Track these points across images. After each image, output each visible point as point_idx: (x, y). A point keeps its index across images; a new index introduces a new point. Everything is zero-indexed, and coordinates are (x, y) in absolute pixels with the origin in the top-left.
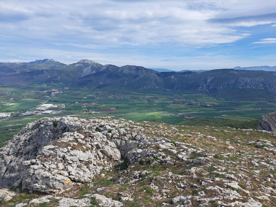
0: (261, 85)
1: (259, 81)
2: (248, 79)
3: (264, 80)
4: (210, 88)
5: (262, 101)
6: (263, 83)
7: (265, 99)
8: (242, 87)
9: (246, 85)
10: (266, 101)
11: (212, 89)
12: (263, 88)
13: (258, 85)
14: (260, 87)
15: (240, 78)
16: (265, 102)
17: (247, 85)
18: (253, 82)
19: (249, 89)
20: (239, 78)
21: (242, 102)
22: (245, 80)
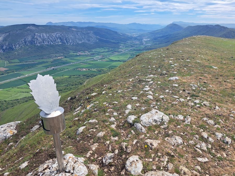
0: (59, 40)
1: (56, 36)
2: (45, 35)
3: (61, 34)
4: (4, 48)
5: (59, 58)
6: (60, 39)
7: (62, 54)
8: (40, 44)
9: (43, 41)
10: (62, 57)
11: (6, 49)
12: (60, 43)
13: (56, 40)
14: (58, 42)
15: (36, 34)
17: (45, 41)
18: (50, 38)
19: (47, 45)
20: (35, 34)
21: (37, 62)
22: (42, 37)
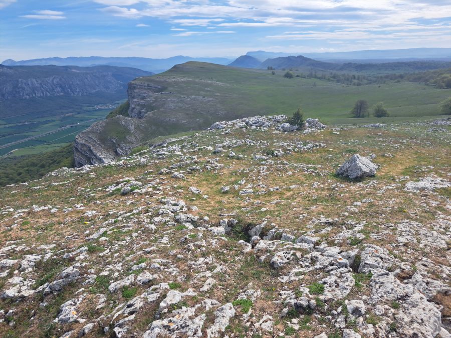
0: (59, 89)
1: (53, 83)
2: (34, 80)
3: (60, 79)
5: (68, 115)
6: (61, 86)
7: (71, 110)
8: (29, 96)
9: (34, 91)
10: (73, 113)
12: (62, 94)
13: (53, 89)
14: (58, 92)
15: (20, 80)
16: (73, 115)
17: (36, 92)
18: (44, 86)
19: (41, 97)
20: (18, 81)
21: (36, 121)
22: (30, 84)
